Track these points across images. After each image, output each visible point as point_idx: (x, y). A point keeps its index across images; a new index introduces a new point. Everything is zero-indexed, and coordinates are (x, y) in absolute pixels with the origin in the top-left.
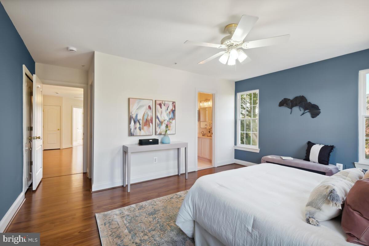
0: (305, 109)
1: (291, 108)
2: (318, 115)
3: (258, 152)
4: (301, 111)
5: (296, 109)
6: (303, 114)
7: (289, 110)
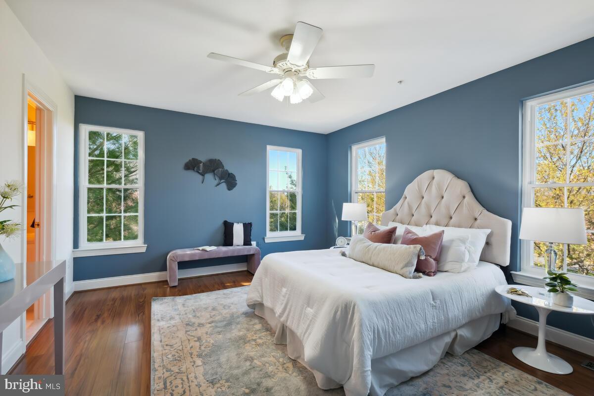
0: (221, 178)
1: (203, 175)
2: (235, 187)
3: (144, 250)
4: (216, 180)
5: (209, 177)
6: (218, 185)
7: (201, 177)
